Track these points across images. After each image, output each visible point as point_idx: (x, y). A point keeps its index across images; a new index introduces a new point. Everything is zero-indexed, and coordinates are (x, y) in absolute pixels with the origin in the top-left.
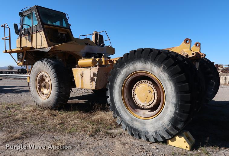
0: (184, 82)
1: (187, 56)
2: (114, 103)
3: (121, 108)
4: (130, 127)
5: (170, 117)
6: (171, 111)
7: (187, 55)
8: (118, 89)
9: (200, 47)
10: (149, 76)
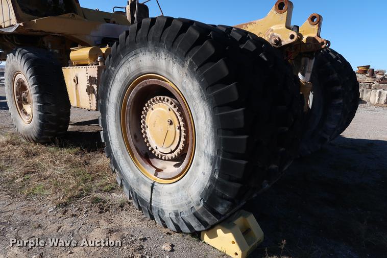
0: (234, 105)
1: (279, 42)
2: (109, 143)
3: (119, 153)
4: (134, 194)
5: (202, 187)
6: (204, 174)
7: (279, 39)
8: (114, 113)
9: (319, 26)
10: (167, 87)
